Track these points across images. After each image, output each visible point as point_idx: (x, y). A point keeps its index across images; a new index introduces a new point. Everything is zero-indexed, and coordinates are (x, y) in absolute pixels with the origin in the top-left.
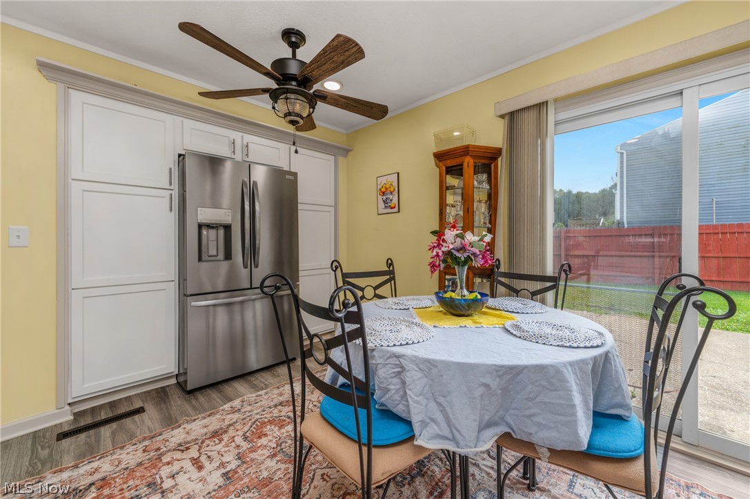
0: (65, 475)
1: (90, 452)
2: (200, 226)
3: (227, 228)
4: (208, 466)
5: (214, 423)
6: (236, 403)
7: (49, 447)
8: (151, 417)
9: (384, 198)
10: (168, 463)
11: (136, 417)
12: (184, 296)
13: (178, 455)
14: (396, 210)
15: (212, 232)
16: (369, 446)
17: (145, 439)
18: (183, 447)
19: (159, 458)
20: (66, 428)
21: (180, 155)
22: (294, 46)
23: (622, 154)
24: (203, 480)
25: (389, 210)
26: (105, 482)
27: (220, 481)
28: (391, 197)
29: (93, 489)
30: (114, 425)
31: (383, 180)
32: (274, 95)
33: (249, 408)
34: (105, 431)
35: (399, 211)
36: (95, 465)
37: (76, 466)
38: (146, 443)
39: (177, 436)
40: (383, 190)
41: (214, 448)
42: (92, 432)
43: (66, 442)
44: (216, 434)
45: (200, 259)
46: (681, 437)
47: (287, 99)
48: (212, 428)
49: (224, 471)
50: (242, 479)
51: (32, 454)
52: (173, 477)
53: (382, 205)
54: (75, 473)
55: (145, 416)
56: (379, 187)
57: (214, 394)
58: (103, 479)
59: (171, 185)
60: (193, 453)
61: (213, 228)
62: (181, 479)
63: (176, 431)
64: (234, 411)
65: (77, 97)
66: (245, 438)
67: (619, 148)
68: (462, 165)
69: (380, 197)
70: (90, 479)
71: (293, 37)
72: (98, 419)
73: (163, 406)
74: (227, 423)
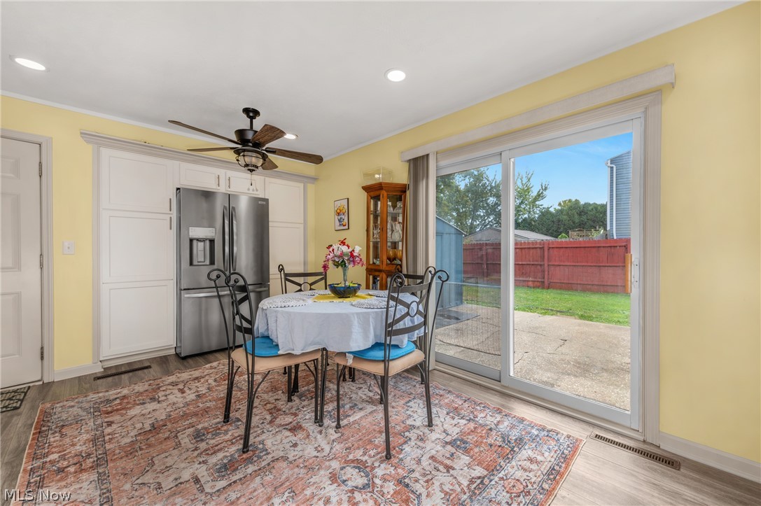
0: (101, 395)
1: (115, 386)
2: (191, 240)
3: (212, 241)
4: (188, 392)
5: (196, 373)
6: (215, 364)
7: (89, 383)
8: (155, 371)
9: (339, 217)
10: (164, 391)
11: (145, 371)
12: (180, 290)
13: (171, 387)
14: (346, 227)
15: (201, 245)
16: (253, 355)
17: (150, 380)
18: (174, 384)
19: (159, 388)
20: (99, 375)
21: (178, 189)
22: (252, 118)
23: (612, 168)
24: (184, 398)
25: (342, 228)
26: (124, 397)
27: (194, 398)
28: (343, 217)
29: (118, 400)
30: (131, 374)
31: (338, 204)
32: (237, 152)
33: (223, 367)
34: (125, 377)
35: (349, 228)
36: (119, 391)
37: (107, 391)
38: (151, 382)
39: (172, 379)
40: (338, 211)
41: (194, 385)
42: (116, 377)
43: (99, 382)
44: (197, 379)
45: (191, 264)
46: (500, 382)
47: (244, 156)
48: (194, 376)
49: (197, 394)
50: (207, 397)
51: (79, 385)
52: (166, 396)
53: (337, 223)
54: (107, 394)
55: (151, 370)
56: (336, 209)
57: (200, 360)
58: (124, 396)
59: (170, 210)
60: (181, 386)
61: (201, 241)
62: (170, 397)
63: (171, 377)
64: (211, 368)
65: (106, 152)
66: (215, 380)
67: (609, 162)
68: (380, 196)
69: (336, 217)
70: (116, 396)
71: (251, 113)
72: (120, 371)
73: (164, 365)
74: (205, 373)
